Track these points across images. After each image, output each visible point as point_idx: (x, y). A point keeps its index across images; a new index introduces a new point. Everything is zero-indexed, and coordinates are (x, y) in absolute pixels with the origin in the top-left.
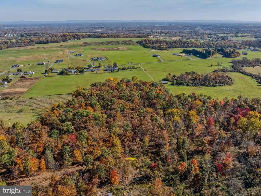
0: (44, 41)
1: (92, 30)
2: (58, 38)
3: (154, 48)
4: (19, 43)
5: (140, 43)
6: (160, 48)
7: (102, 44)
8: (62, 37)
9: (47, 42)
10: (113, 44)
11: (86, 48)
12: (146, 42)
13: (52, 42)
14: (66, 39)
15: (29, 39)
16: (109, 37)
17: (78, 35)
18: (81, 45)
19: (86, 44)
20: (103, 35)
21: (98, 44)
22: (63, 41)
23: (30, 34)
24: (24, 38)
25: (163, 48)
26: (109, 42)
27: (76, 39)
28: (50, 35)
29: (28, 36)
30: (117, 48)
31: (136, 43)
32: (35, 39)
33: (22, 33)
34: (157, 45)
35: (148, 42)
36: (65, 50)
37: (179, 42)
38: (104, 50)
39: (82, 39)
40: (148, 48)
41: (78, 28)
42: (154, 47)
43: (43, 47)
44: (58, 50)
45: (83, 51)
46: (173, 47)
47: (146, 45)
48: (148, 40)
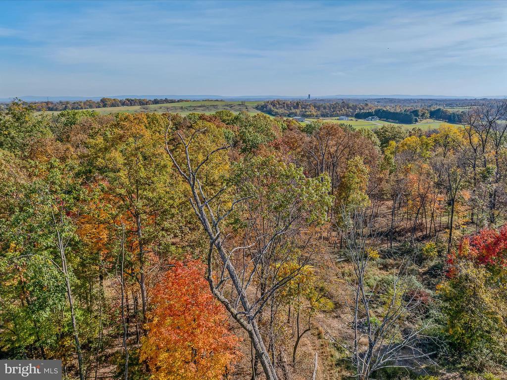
3: (293, 115)
5: (262, 109)
6: (305, 115)
7: (181, 110)
10: (204, 110)
12: (274, 106)
19: (145, 110)
25: (310, 115)
26: (195, 107)
31: (254, 108)
34: (298, 111)
35: (278, 106)
42: (291, 113)
46: (332, 116)
47: (276, 110)
48: (279, 103)
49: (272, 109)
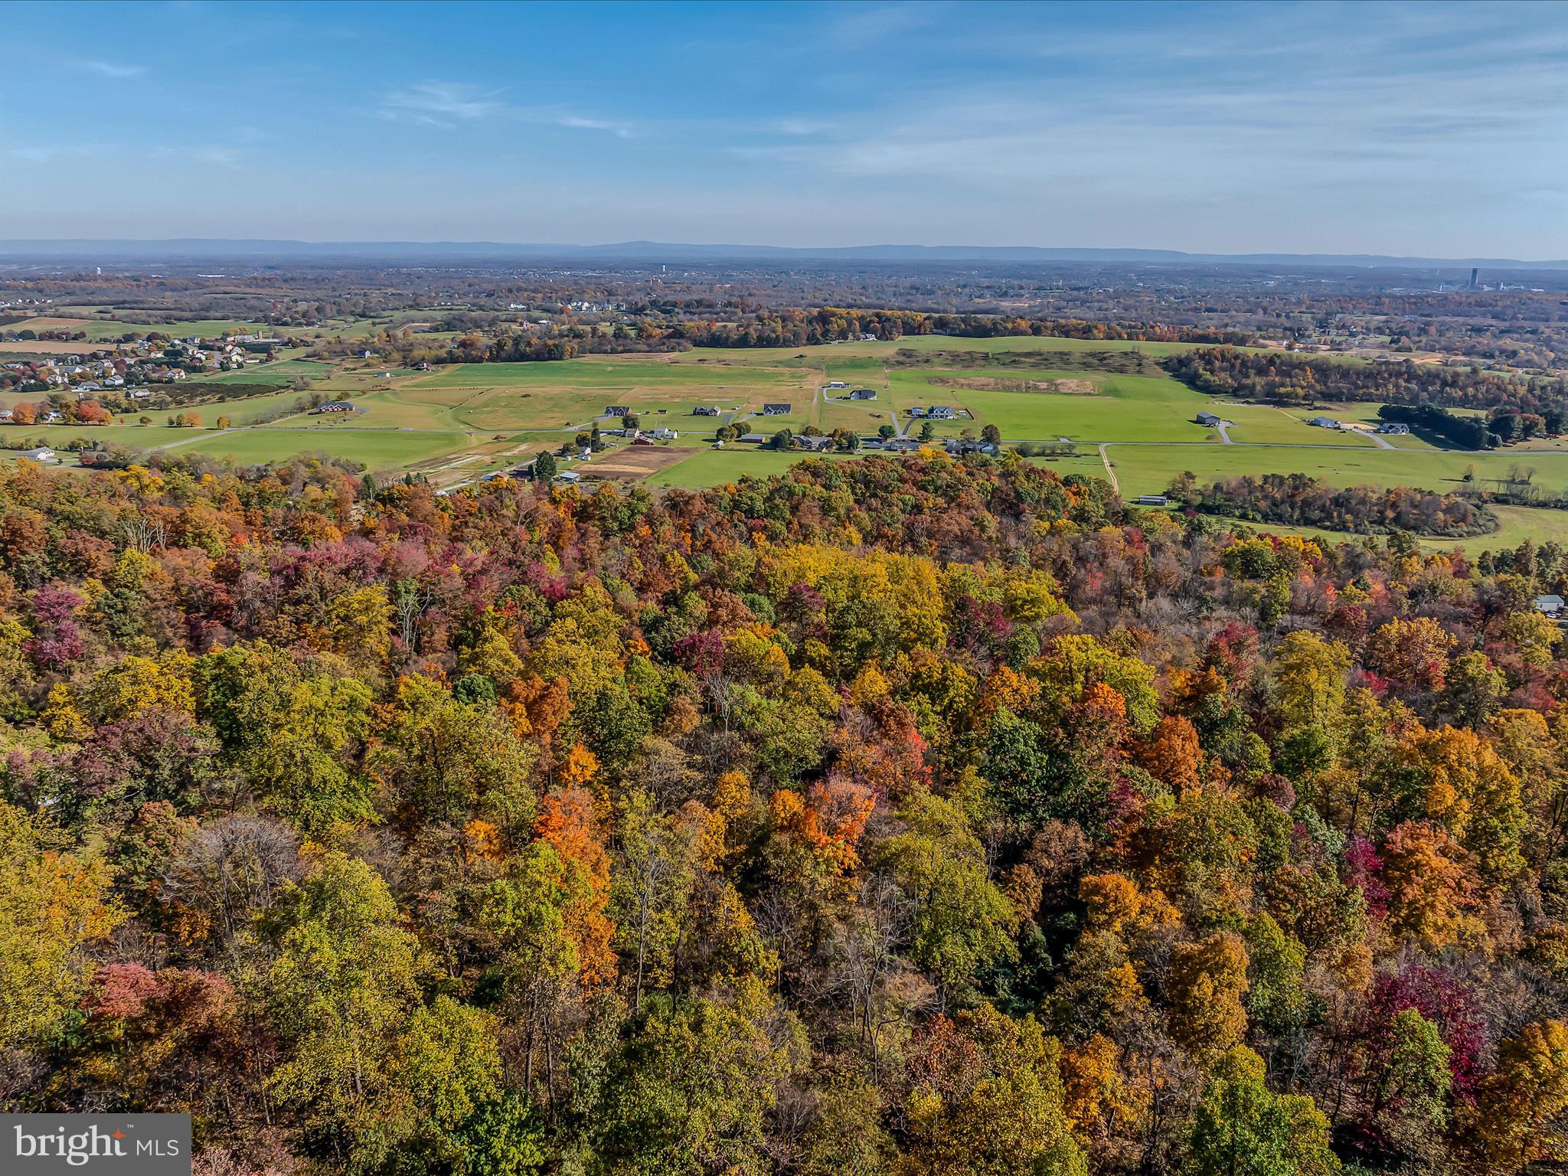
0: (727, 338)
1: (977, 300)
2: (790, 326)
3: (1247, 392)
4: (626, 336)
5: (1178, 369)
6: (1275, 395)
7: (983, 362)
8: (810, 322)
9: (743, 342)
10: (1034, 365)
11: (905, 372)
12: (1209, 362)
13: (764, 342)
14: (825, 334)
15: (668, 327)
16: (1036, 331)
17: (888, 319)
18: (886, 362)
19: (907, 358)
20: (1010, 326)
21: (968, 360)
22: (813, 340)
23: (675, 305)
24: (648, 320)
25: (1288, 395)
26: (1018, 355)
27: (872, 337)
28: (760, 312)
29: (664, 312)
30: (1051, 382)
31: (1157, 364)
32: (692, 324)
33: (641, 299)
34: (1259, 382)
35: (1217, 364)
36: (810, 378)
37: (1399, 374)
38: (982, 388)
39: (902, 338)
40: (1208, 392)
41: (913, 287)
42: (1242, 387)
43: (721, 357)
44: (782, 374)
45: (884, 382)
46: (1352, 398)
47: (1208, 375)
48: (1223, 356)
49: (1201, 371)
